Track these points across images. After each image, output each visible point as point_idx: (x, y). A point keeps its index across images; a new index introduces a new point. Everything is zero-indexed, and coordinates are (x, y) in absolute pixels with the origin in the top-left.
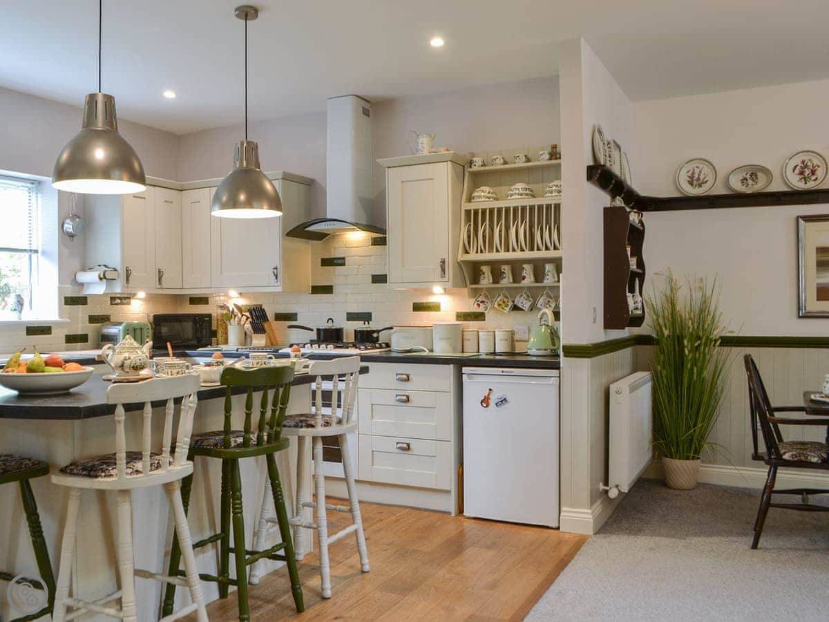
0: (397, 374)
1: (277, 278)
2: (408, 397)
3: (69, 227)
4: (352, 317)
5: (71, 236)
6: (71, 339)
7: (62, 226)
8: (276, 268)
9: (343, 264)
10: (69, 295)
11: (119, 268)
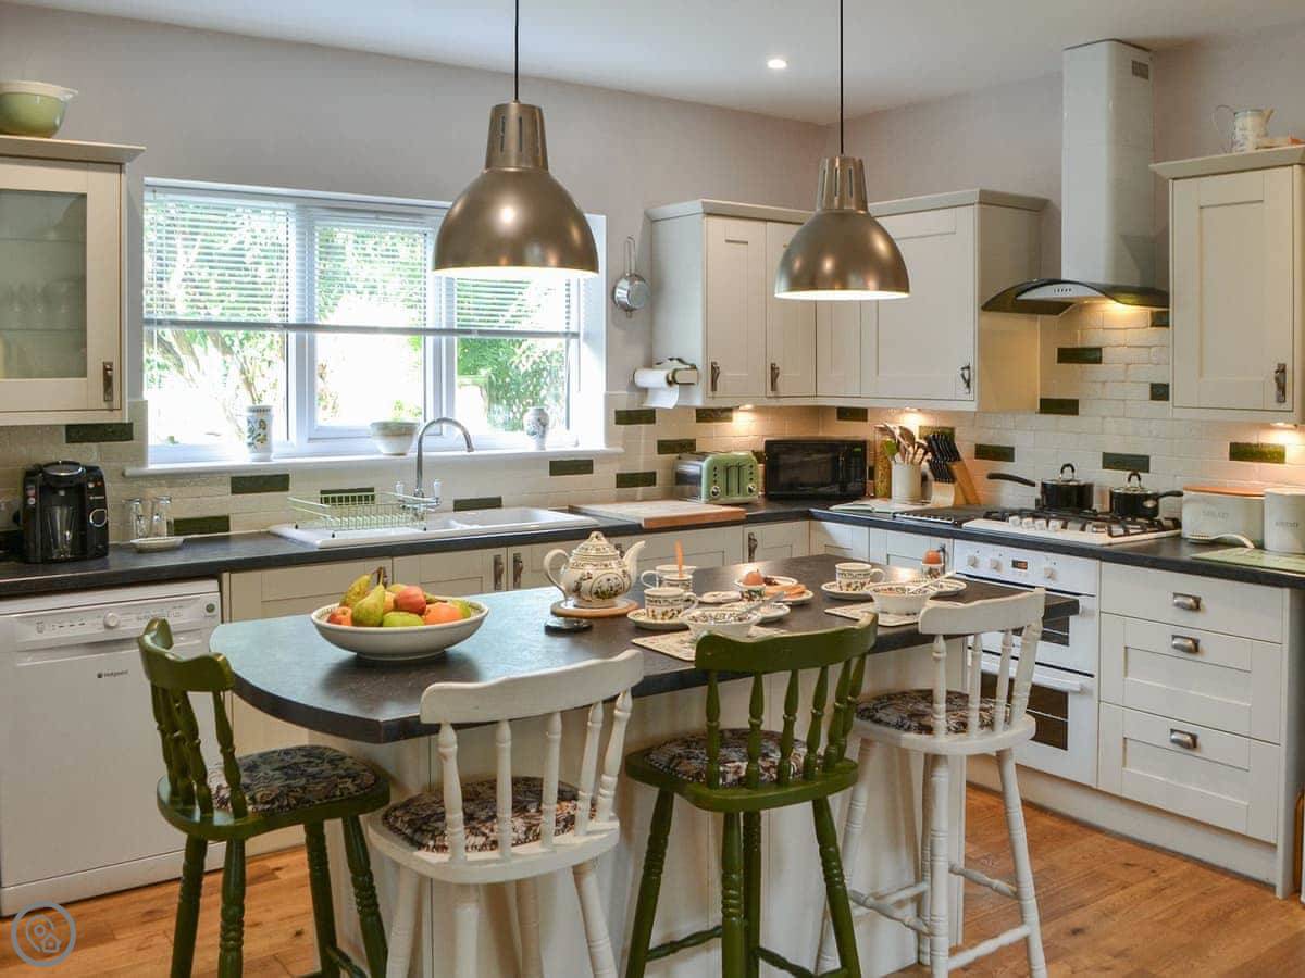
0: (1176, 595)
1: (968, 386)
2: (1196, 642)
3: (622, 294)
4: (1112, 461)
5: (628, 309)
6: (626, 480)
7: (612, 293)
8: (968, 368)
9: (1098, 361)
10: (623, 407)
11: (699, 363)
